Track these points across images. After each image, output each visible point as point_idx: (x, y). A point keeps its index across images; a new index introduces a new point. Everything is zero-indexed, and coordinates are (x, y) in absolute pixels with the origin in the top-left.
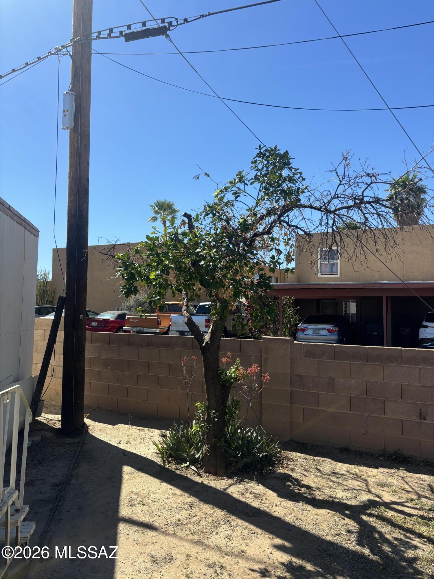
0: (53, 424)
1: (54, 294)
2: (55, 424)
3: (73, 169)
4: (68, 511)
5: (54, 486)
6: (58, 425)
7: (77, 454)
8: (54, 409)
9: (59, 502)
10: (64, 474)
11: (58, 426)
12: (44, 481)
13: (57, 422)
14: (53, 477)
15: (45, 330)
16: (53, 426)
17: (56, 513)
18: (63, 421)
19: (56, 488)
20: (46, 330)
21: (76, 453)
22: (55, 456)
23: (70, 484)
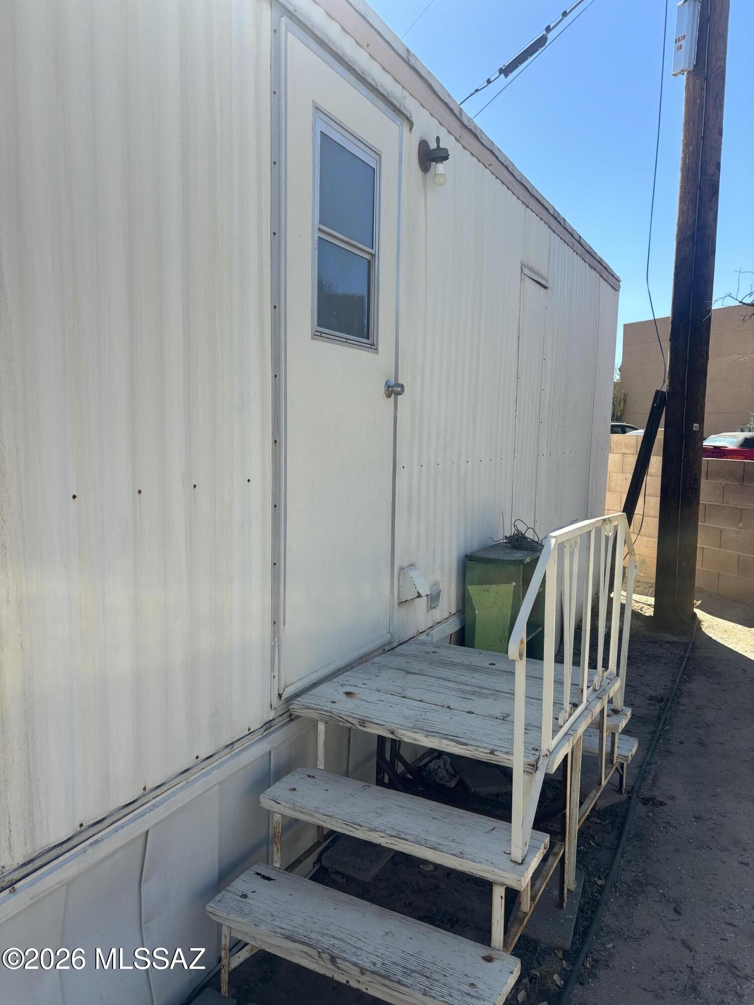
0: (639, 608)
1: (625, 404)
2: (643, 609)
3: (691, 149)
4: (681, 743)
5: (651, 700)
6: (647, 611)
7: (685, 660)
8: (638, 587)
9: (664, 725)
10: (666, 685)
11: (649, 612)
12: (634, 689)
13: (645, 605)
14: (648, 686)
15: (624, 454)
16: (639, 611)
17: (661, 740)
18: (657, 607)
19: (656, 703)
20: (626, 454)
21: (683, 658)
22: (648, 657)
23: (678, 703)
